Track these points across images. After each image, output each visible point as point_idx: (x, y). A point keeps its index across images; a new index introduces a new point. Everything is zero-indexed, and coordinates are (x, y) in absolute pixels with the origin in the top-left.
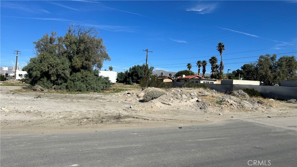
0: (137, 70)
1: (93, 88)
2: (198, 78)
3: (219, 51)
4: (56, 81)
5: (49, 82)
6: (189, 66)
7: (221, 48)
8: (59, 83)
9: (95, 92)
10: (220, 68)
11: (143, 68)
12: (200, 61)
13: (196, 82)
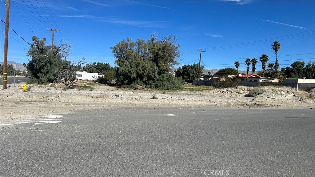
0: (189, 70)
1: (176, 87)
2: (255, 77)
3: (274, 50)
4: (146, 82)
5: (142, 82)
6: (237, 64)
7: (276, 47)
8: (150, 83)
9: (178, 90)
10: (275, 66)
11: (194, 68)
12: (250, 59)
13: (254, 81)
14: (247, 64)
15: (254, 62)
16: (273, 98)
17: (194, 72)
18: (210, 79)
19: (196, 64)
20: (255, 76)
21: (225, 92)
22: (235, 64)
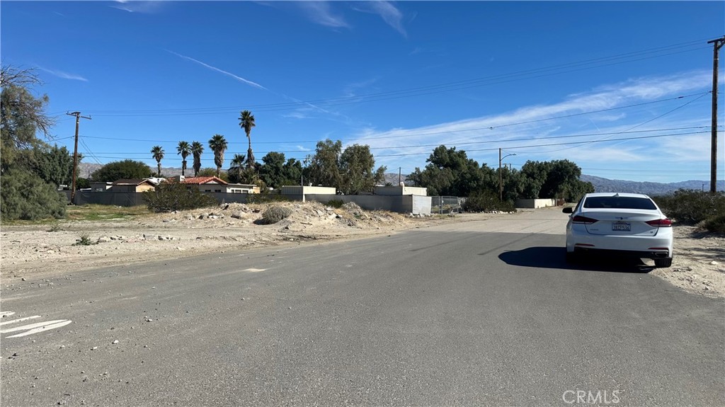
2: (215, 183)
3: (244, 129)
6: (158, 154)
7: (247, 121)
11: (53, 158)
12: (187, 143)
13: (216, 191)
14: (181, 154)
15: (197, 149)
16: (309, 224)
17: (57, 170)
18: (108, 187)
19: (59, 148)
20: (215, 180)
21: (208, 217)
22: (153, 151)
